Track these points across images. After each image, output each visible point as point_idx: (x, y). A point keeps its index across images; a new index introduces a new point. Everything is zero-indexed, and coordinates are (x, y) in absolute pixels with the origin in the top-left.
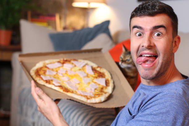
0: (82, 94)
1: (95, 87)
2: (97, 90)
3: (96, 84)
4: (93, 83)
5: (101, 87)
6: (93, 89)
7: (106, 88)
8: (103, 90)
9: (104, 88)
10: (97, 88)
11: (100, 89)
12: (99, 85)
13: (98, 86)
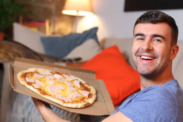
0: (60, 98)
1: (78, 96)
2: (78, 98)
3: (79, 93)
4: (76, 92)
5: (83, 97)
6: (75, 97)
7: (87, 99)
8: (84, 100)
9: (86, 99)
10: (79, 97)
11: (81, 98)
12: (82, 95)
13: (80, 96)
